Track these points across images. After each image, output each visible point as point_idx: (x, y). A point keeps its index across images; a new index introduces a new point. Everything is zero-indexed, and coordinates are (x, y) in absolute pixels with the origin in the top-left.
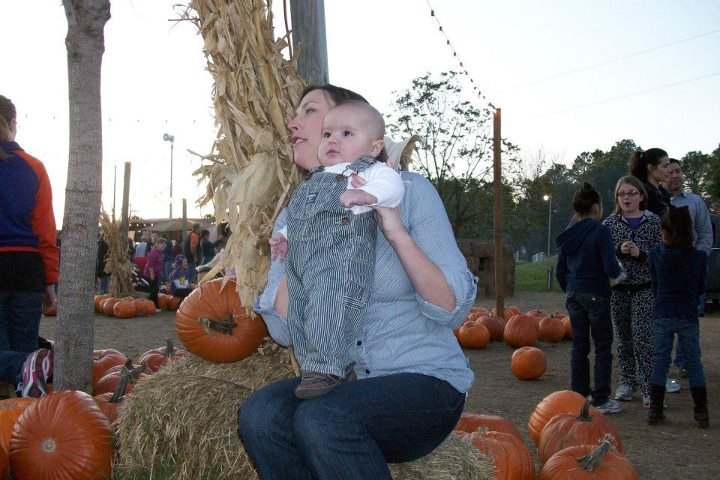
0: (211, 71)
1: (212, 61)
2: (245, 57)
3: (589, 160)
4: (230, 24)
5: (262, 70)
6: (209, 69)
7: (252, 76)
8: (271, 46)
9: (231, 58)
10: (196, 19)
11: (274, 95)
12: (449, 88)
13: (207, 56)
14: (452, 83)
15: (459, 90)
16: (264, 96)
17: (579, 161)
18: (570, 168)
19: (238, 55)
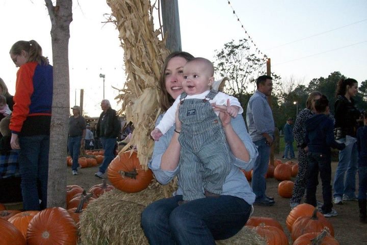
0: (123, 47)
1: (123, 42)
2: (140, 40)
3: (317, 83)
4: (132, 24)
5: (148, 46)
6: (122, 46)
7: (144, 50)
8: (153, 34)
9: (133, 40)
10: (115, 22)
11: (154, 58)
12: (243, 48)
13: (121, 40)
14: (245, 45)
15: (249, 49)
16: (150, 59)
17: (312, 83)
18: (307, 86)
19: (136, 38)
